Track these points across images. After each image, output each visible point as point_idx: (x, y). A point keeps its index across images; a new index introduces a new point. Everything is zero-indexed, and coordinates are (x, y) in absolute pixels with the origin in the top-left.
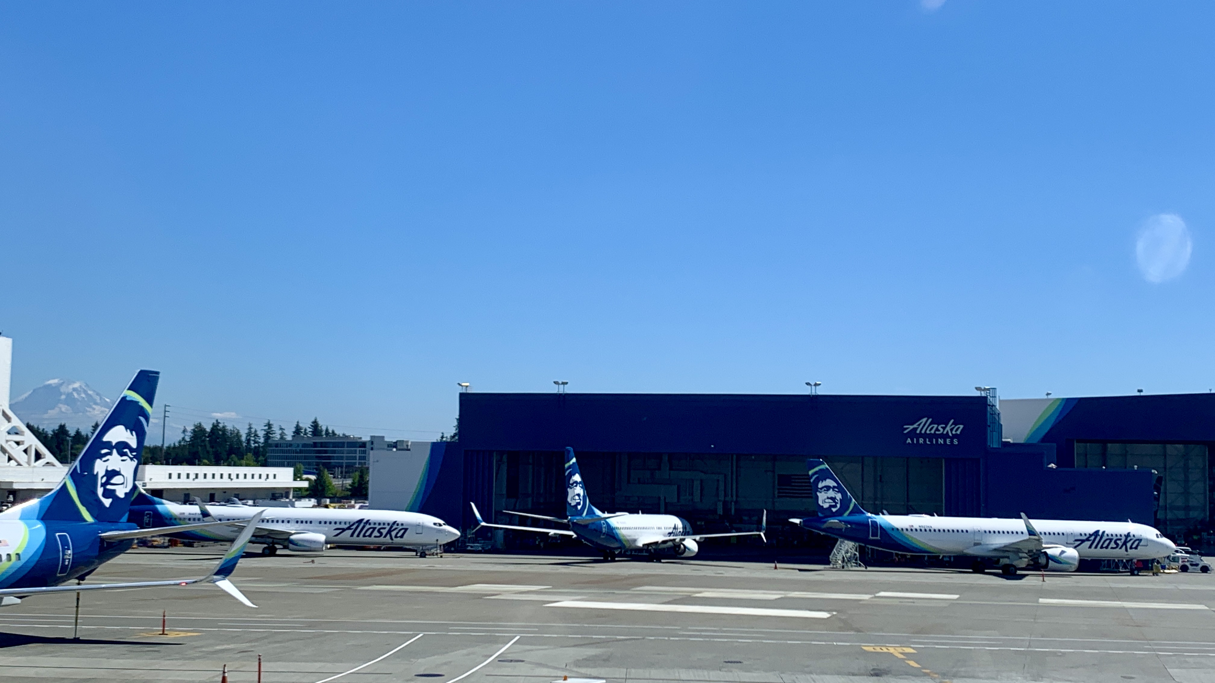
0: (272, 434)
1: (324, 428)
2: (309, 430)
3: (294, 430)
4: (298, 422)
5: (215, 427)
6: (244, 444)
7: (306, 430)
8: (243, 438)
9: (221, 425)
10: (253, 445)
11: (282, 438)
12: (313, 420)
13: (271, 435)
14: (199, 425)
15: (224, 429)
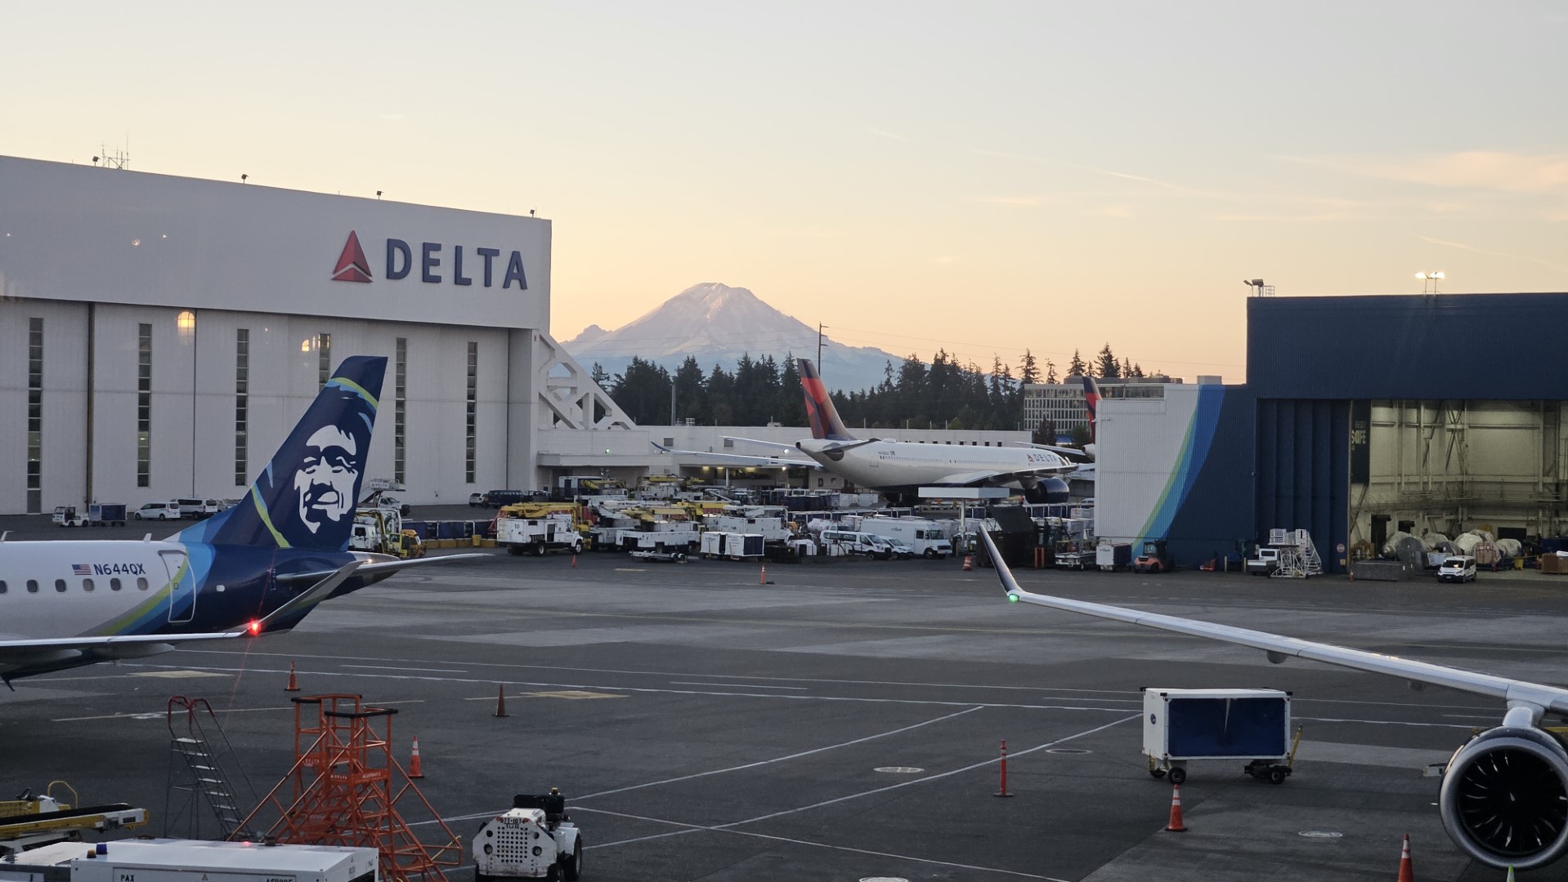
0: (1033, 374)
1: (1122, 363)
2: (1095, 366)
3: (1071, 366)
4: (1077, 353)
5: (939, 363)
6: (989, 392)
7: (1090, 367)
8: (988, 383)
9: (948, 361)
10: (1003, 394)
11: (1051, 380)
12: (1102, 348)
13: (1031, 376)
14: (912, 358)
15: (954, 367)
